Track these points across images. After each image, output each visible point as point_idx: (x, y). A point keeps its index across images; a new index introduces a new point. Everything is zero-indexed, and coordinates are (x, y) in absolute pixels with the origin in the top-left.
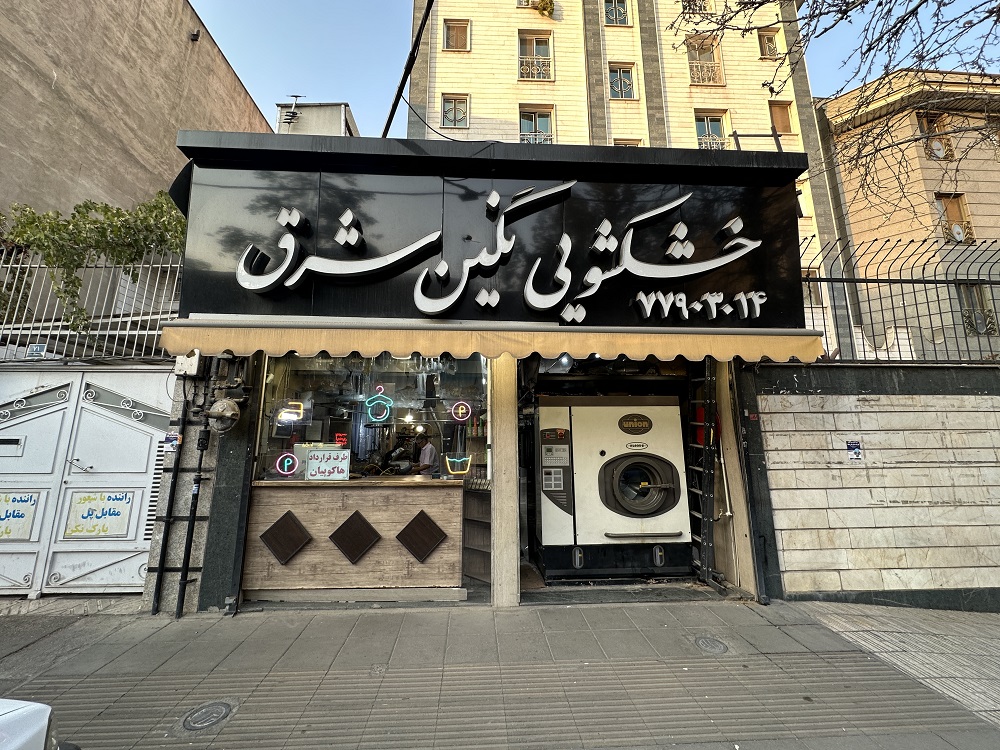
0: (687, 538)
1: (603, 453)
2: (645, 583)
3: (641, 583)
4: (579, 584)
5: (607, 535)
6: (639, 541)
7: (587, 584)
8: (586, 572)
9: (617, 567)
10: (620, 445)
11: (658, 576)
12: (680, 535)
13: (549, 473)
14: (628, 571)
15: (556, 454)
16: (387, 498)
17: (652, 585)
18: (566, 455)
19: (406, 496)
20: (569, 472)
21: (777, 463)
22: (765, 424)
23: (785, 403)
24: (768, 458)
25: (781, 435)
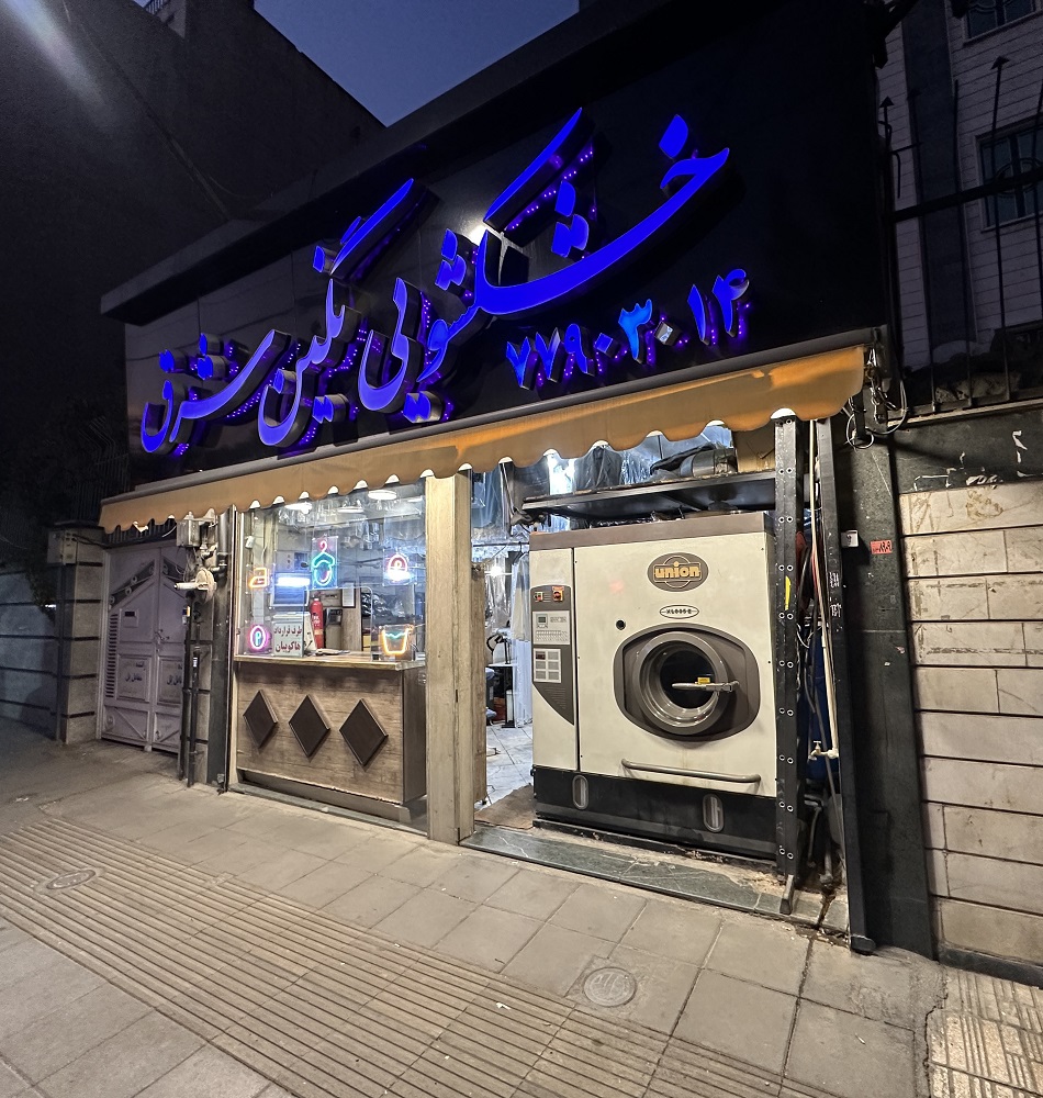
0: (770, 789)
2: (683, 853)
3: (677, 853)
4: (578, 834)
6: (679, 780)
7: (590, 835)
8: (592, 816)
9: (639, 818)
10: (652, 610)
11: (708, 848)
12: (757, 780)
13: (541, 657)
14: (658, 828)
15: (552, 626)
18: (565, 627)
20: (569, 655)
21: (946, 651)
22: (919, 560)
23: (978, 506)
24: (921, 641)
25: (962, 585)
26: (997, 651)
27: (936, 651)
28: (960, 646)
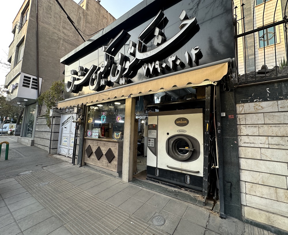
0: (201, 175)
1: (168, 134)
2: (180, 189)
3: (179, 188)
4: (156, 182)
5: (168, 166)
6: (180, 171)
7: (159, 182)
8: (159, 178)
9: (170, 179)
10: (175, 131)
11: (186, 188)
12: (198, 172)
13: (150, 140)
14: (175, 182)
15: (152, 133)
16: (104, 144)
17: (183, 191)
18: (155, 134)
19: (108, 144)
20: (156, 140)
21: (247, 143)
22: (241, 120)
23: (257, 107)
24: (241, 140)
25: (252, 127)
26: (261, 143)
27: (245, 143)
28: (251, 142)
